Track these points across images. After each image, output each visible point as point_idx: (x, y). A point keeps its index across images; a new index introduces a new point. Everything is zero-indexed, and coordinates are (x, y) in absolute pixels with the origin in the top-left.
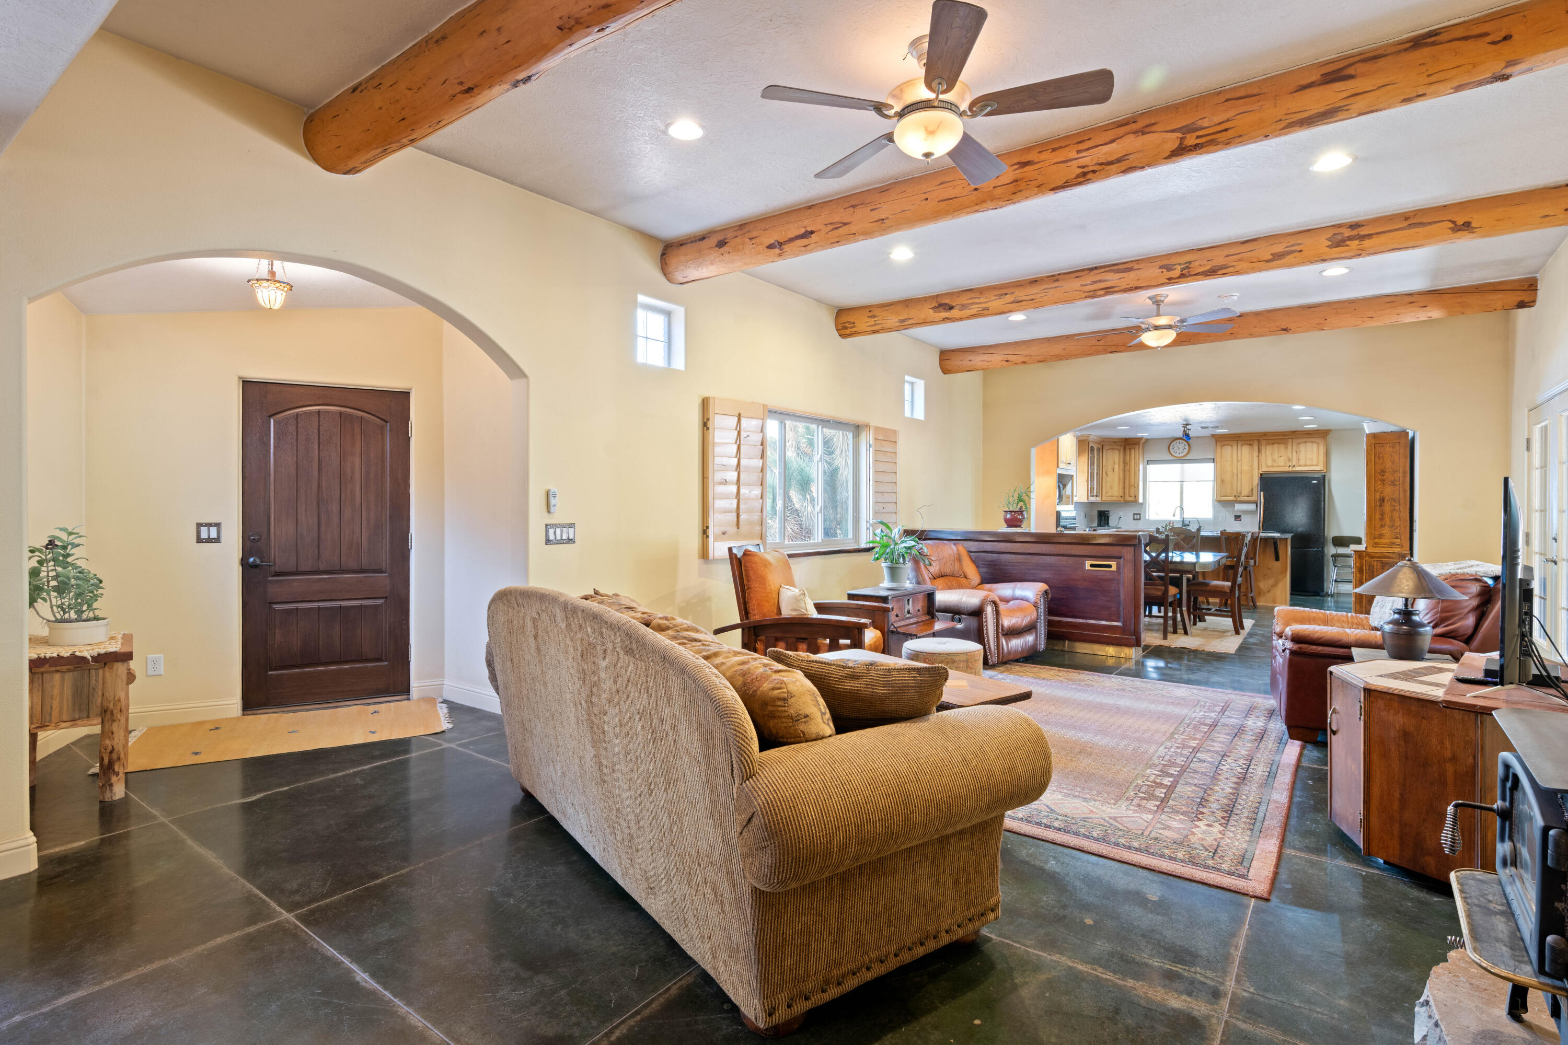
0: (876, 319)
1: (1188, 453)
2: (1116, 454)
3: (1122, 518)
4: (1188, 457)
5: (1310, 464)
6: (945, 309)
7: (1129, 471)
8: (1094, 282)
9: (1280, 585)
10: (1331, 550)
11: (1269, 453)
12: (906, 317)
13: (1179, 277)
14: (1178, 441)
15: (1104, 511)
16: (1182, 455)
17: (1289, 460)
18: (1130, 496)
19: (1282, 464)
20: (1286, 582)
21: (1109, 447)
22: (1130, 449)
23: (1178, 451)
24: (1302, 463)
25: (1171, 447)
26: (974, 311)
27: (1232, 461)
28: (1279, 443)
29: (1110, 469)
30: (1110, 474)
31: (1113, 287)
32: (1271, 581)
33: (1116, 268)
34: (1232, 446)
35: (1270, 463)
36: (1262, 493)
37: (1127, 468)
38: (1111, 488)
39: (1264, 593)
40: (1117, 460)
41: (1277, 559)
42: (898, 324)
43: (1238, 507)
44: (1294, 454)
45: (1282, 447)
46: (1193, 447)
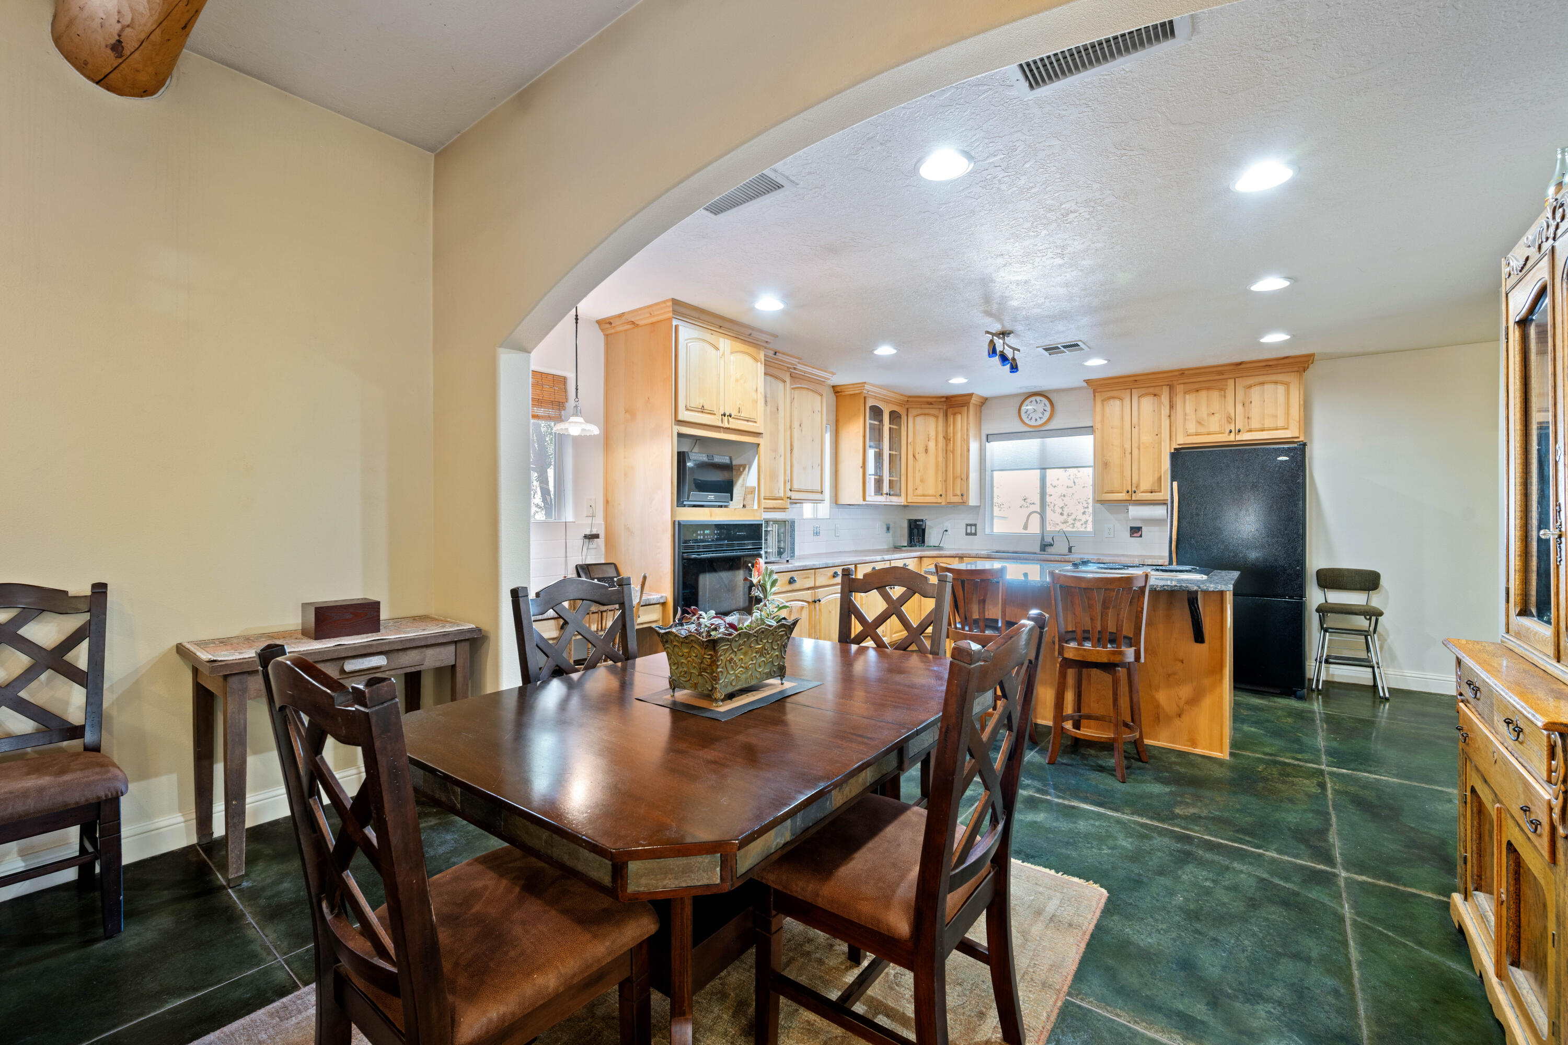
1: (1050, 419)
2: (931, 422)
3: (949, 532)
4: (1053, 425)
5: (1272, 425)
7: (953, 452)
9: (1207, 702)
10: (1315, 597)
11: (1189, 408)
14: (1033, 399)
15: (916, 521)
16: (1040, 422)
17: (1230, 420)
18: (955, 495)
19: (1214, 427)
20: (1221, 698)
21: (919, 411)
22: (954, 414)
23: (1034, 417)
24: (1255, 424)
25: (1022, 410)
27: (1122, 428)
28: (1208, 389)
29: (920, 449)
30: (921, 457)
32: (1185, 691)
34: (1121, 399)
35: (1192, 427)
36: (1175, 484)
37: (951, 447)
38: (922, 481)
39: (1169, 719)
40: (933, 434)
41: (1199, 637)
43: (1136, 512)
44: (1239, 407)
45: (1215, 394)
46: (1059, 407)
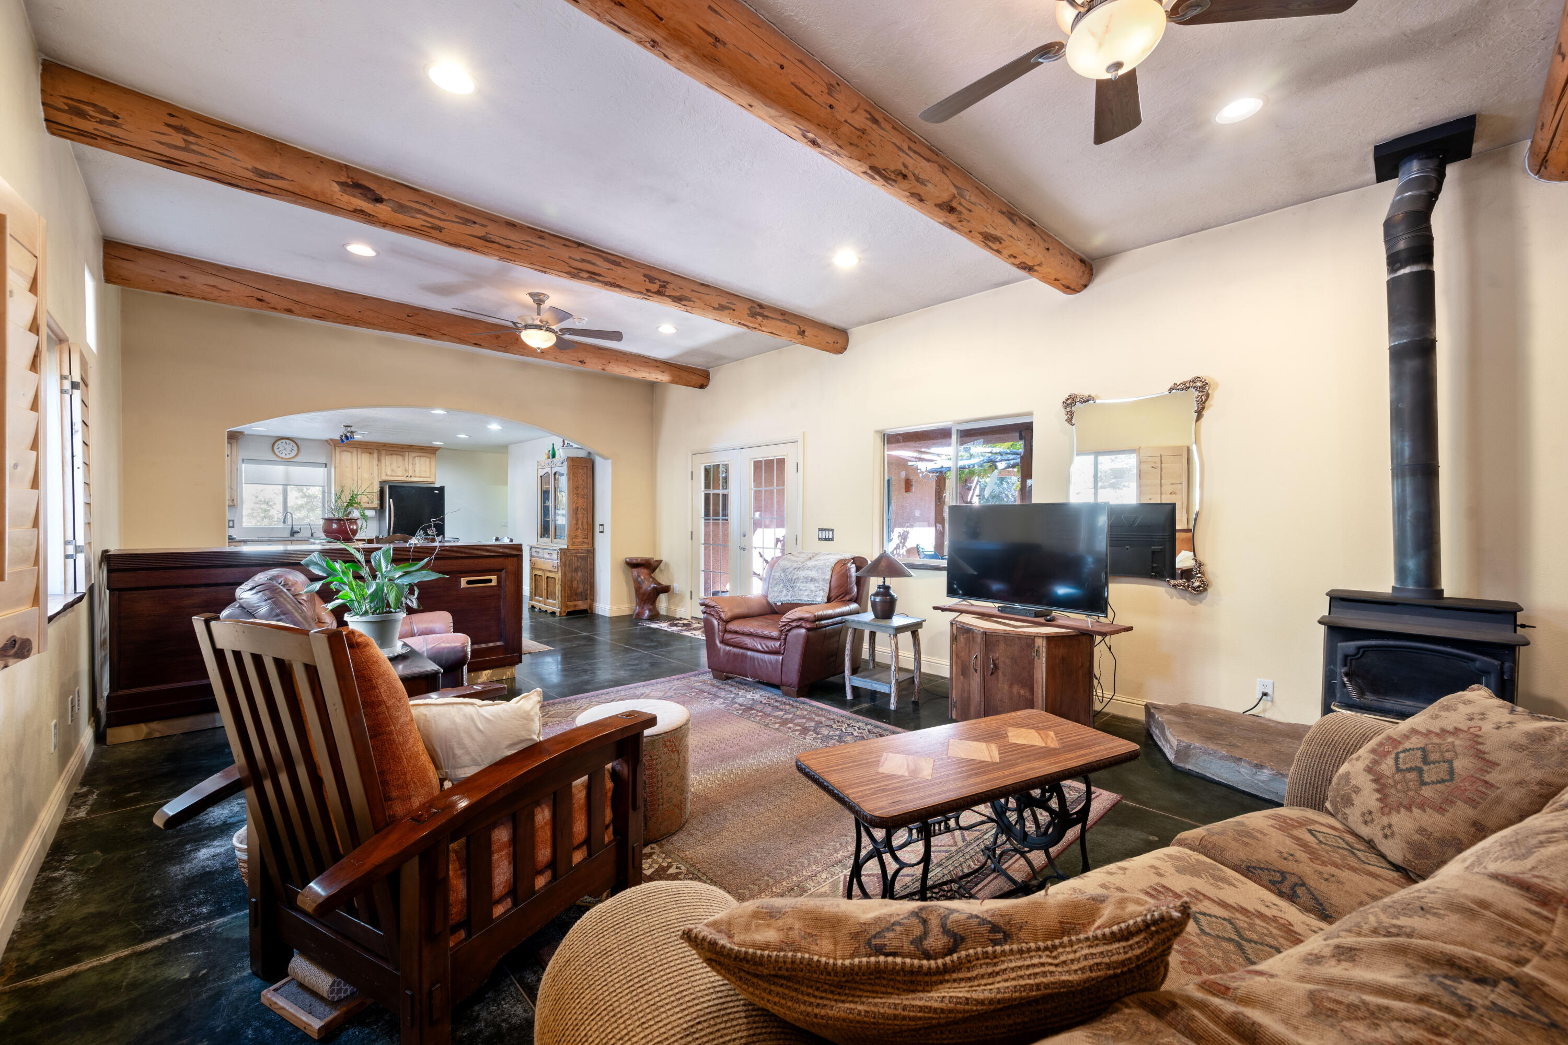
0: (191, 139)
1: (296, 455)
4: (296, 459)
5: (424, 475)
6: (365, 196)
8: (583, 261)
11: (388, 462)
12: (276, 171)
13: (655, 293)
14: (285, 441)
16: (288, 456)
17: (406, 470)
19: (401, 474)
23: (284, 452)
24: (417, 474)
25: (276, 447)
26: (416, 223)
27: (352, 468)
28: (396, 455)
31: (599, 275)
33: (604, 255)
34: (352, 452)
35: (389, 473)
36: (391, 500)
42: (250, 175)
44: (410, 465)
45: (400, 458)
46: (303, 449)
